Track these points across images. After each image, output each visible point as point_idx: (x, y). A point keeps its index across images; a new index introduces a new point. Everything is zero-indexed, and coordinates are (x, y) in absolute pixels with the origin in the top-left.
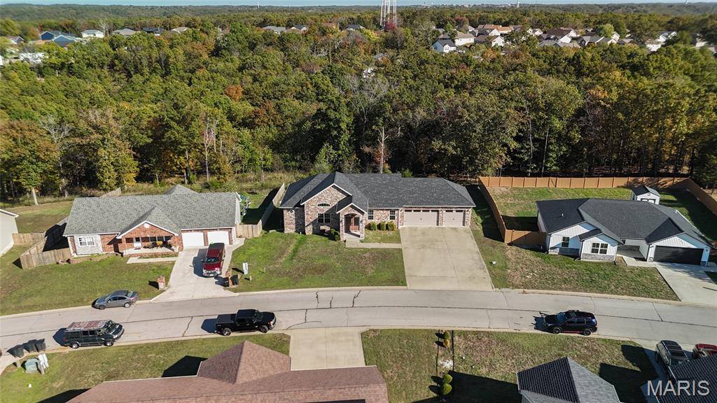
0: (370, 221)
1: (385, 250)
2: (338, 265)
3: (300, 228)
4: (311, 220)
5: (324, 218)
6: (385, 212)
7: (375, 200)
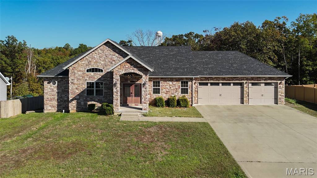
0: (155, 96)
1: (182, 124)
2: (100, 144)
3: (63, 105)
4: (78, 92)
5: (95, 89)
6: (175, 83)
7: (162, 69)
